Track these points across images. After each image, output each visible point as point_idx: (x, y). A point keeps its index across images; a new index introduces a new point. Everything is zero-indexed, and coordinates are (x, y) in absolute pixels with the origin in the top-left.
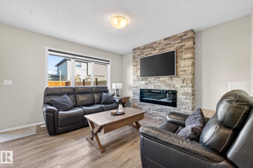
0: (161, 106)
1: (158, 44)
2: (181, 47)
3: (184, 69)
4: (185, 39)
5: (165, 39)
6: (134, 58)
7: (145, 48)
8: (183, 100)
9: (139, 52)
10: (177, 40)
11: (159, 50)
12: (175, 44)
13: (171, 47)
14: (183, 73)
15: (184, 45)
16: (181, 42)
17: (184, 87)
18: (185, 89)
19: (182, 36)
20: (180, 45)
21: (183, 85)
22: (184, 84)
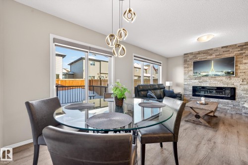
0: (218, 99)
1: (215, 51)
2: (241, 54)
3: (244, 71)
4: (245, 48)
5: (222, 47)
6: (185, 61)
7: (199, 53)
8: (242, 95)
9: (191, 57)
10: (237, 48)
11: (216, 55)
12: (234, 51)
13: (230, 54)
14: (243, 74)
15: (245, 53)
16: (241, 50)
17: (244, 85)
18: (244, 86)
19: (242, 46)
20: (239, 52)
21: (242, 83)
22: (244, 83)
